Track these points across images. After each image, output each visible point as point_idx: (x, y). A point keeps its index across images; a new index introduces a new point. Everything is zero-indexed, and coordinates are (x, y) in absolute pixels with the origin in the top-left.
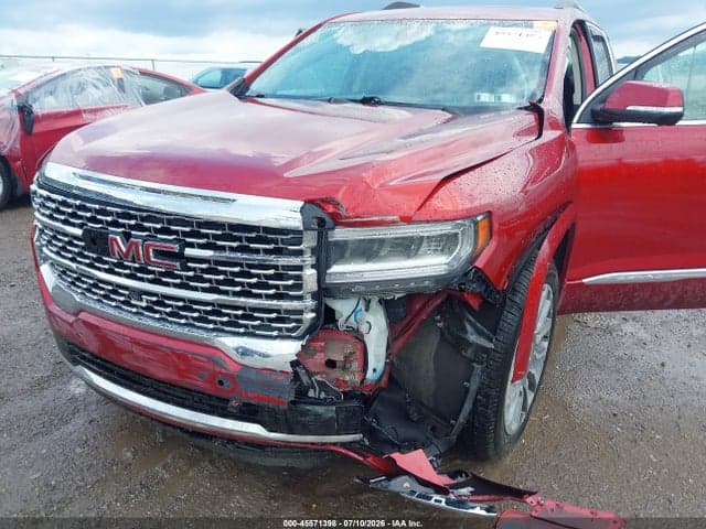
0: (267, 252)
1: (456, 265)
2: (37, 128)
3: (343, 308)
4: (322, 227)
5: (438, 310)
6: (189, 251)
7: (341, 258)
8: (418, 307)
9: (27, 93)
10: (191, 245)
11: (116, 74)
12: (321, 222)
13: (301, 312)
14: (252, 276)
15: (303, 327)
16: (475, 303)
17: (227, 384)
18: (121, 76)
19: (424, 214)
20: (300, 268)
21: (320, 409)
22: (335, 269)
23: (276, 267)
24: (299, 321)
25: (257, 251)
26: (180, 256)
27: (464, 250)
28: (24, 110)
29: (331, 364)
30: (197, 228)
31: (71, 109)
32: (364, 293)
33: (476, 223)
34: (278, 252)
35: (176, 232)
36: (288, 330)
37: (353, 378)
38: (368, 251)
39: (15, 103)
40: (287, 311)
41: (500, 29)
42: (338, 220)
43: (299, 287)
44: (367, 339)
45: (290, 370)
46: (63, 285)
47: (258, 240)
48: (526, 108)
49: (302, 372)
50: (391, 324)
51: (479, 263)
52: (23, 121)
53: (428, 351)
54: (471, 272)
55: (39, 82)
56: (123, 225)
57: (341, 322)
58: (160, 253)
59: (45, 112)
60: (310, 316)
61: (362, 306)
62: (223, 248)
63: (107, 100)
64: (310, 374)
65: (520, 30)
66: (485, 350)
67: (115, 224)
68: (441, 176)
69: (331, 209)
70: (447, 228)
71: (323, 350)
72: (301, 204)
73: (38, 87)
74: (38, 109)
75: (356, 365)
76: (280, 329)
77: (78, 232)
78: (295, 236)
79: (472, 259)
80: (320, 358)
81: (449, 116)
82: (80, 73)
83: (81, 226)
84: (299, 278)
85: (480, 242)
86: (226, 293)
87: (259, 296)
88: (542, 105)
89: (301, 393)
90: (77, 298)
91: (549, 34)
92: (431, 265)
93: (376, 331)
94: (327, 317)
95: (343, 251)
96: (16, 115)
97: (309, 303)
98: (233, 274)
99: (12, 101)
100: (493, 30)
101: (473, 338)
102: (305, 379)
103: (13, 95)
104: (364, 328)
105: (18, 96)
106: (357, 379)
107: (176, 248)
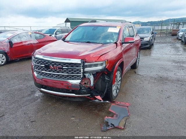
0: (75, 67)
1: (103, 68)
2: (13, 46)
3: (87, 75)
4: (84, 63)
5: (101, 75)
6: (63, 67)
7: (86, 67)
8: (98, 75)
9: (11, 39)
10: (64, 66)
11: (30, 33)
12: (84, 62)
13: (81, 75)
14: (73, 70)
15: (81, 78)
16: (106, 73)
17: (70, 87)
18: (31, 34)
19: (98, 61)
20: (81, 69)
21: (84, 90)
22: (85, 69)
23: (77, 69)
24: (80, 77)
25: (74, 67)
26: (62, 68)
27: (104, 65)
28: (10, 43)
29: (85, 83)
30: (65, 64)
31: (20, 42)
32: (90, 72)
33: (106, 62)
34: (77, 67)
35: (61, 65)
36: (79, 78)
37: (88, 85)
38: (90, 66)
39: (8, 41)
40: (79, 75)
41: (111, 28)
42: (86, 62)
43: (80, 72)
44: (90, 79)
45: (79, 84)
46: (39, 75)
47: (74, 65)
48: (114, 43)
49: (81, 85)
50: (94, 77)
51: (106, 67)
52: (10, 45)
53: (100, 82)
54: (105, 69)
55: (13, 36)
56: (52, 64)
57: (86, 77)
58: (59, 68)
59: (15, 42)
60: (82, 76)
61: (89, 75)
62: (69, 67)
63: (28, 39)
64: (82, 85)
65: (114, 28)
66: (108, 80)
67: (50, 64)
68: (100, 55)
69: (85, 60)
70: (102, 62)
71: (84, 81)
72: (81, 60)
73: (13, 37)
74: (13, 42)
75: (89, 83)
76: (77, 78)
77: (44, 66)
78: (80, 64)
79: (106, 66)
80: (84, 83)
81: (102, 45)
82: (22, 34)
83: (44, 65)
84: (80, 70)
85: (106, 64)
86: (69, 73)
87: (74, 73)
88: (117, 42)
89: (81, 88)
90: (42, 77)
91: (119, 29)
92: (99, 68)
93: (92, 78)
94: (84, 76)
95: (86, 66)
96: (8, 44)
97: (82, 74)
98: (70, 70)
99: (7, 40)
100: (110, 28)
101: (106, 79)
102: (81, 86)
103: (8, 39)
104: (90, 78)
105: (9, 39)
106: (89, 86)
107: (61, 67)
